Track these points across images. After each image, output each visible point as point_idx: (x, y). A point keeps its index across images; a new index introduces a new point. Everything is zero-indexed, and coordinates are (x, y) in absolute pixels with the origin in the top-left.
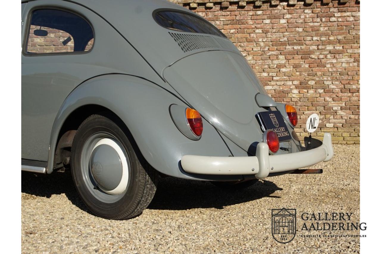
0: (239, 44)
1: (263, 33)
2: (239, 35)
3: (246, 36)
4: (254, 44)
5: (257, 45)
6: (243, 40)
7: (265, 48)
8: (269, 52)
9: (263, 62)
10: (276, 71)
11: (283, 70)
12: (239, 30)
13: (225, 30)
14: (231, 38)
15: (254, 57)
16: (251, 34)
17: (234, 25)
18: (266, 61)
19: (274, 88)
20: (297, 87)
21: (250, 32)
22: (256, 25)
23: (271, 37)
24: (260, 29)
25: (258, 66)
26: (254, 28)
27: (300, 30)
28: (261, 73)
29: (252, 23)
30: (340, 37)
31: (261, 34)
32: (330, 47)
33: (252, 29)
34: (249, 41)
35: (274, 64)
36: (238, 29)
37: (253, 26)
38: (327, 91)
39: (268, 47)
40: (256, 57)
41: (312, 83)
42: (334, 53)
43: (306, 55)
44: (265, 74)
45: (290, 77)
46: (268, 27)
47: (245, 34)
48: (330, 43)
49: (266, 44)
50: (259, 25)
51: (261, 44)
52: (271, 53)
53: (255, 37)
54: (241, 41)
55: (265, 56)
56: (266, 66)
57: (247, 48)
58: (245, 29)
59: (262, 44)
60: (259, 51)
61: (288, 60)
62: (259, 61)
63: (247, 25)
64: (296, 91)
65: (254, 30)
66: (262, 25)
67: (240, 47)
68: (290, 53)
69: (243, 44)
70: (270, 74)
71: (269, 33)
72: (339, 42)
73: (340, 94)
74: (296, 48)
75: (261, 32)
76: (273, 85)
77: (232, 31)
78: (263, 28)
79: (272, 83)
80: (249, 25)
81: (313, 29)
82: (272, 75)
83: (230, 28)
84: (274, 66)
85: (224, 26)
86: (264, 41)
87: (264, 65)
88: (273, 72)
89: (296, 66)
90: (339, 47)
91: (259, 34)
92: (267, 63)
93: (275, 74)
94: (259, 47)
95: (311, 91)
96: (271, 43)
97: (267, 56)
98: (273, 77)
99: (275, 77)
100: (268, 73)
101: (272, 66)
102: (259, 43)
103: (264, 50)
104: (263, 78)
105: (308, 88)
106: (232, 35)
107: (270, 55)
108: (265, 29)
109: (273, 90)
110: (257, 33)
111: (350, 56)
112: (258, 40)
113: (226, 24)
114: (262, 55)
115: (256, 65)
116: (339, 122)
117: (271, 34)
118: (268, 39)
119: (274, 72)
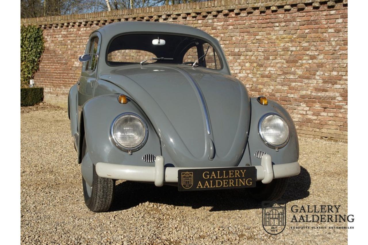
0: (313, 43)
1: (335, 32)
2: (313, 35)
3: (319, 35)
4: (326, 43)
5: (329, 44)
6: (316, 39)
7: (336, 47)
8: (340, 52)
9: (333, 61)
10: (345, 70)
12: (314, 29)
13: (301, 30)
14: (305, 38)
15: (325, 56)
16: (324, 34)
17: (309, 25)
18: (336, 60)
19: (343, 87)
21: (323, 32)
22: (329, 25)
23: (342, 37)
24: (332, 29)
25: (329, 65)
26: (327, 28)
28: (331, 72)
29: (325, 23)
31: (333, 33)
33: (326, 28)
34: (321, 40)
35: (344, 63)
36: (312, 29)
37: (326, 26)
39: (338, 47)
40: (327, 56)
44: (335, 73)
46: (340, 26)
47: (319, 34)
49: (337, 43)
50: (332, 25)
51: (332, 43)
52: (341, 52)
53: (327, 36)
54: (314, 41)
55: (336, 55)
56: (336, 65)
57: (319, 47)
58: (318, 28)
59: (334, 43)
60: (330, 50)
62: (330, 60)
63: (321, 25)
65: (326, 29)
66: (335, 24)
67: (313, 46)
69: (316, 44)
70: (340, 73)
71: (341, 32)
75: (334, 31)
76: (342, 84)
77: (307, 31)
78: (335, 27)
79: (341, 82)
80: (322, 25)
82: (342, 74)
83: (305, 28)
84: (344, 65)
85: (301, 26)
86: (336, 40)
87: (335, 64)
88: (342, 72)
91: (331, 34)
92: (338, 62)
93: (345, 73)
94: (331, 47)
96: (343, 42)
97: (338, 55)
98: (342, 76)
99: (345, 76)
100: (338, 72)
101: (342, 66)
102: (331, 42)
103: (335, 49)
104: (333, 77)
106: (307, 35)
107: (341, 54)
108: (338, 29)
109: (342, 89)
110: (330, 33)
112: (330, 39)
113: (302, 24)
114: (333, 54)
115: (327, 64)
117: (343, 33)
118: (339, 39)
119: (344, 72)
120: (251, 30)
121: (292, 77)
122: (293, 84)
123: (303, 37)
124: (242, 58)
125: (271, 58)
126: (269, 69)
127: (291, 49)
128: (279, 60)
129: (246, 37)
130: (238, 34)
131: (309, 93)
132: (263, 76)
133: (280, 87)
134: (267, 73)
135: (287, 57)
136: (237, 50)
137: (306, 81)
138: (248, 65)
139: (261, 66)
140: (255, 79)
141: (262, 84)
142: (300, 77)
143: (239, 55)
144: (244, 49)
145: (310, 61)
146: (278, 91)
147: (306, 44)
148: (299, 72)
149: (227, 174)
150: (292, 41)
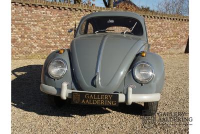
11: (14, 30)
20: (20, 38)
27: (20, 15)
30: (36, 19)
32: (32, 23)
38: (32, 39)
41: (26, 36)
42: (34, 25)
43: (23, 25)
45: (17, 33)
48: (32, 21)
61: (16, 27)
64: (20, 39)
68: (17, 24)
72: (36, 21)
73: (37, 41)
74: (19, 22)
81: (26, 15)
89: (19, 29)
90: (36, 23)
95: (26, 39)
105: (25, 38)
111: (40, 27)
116: (37, 51)
149: (100, 97)
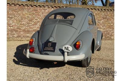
1: (42, 13)
5: (41, 16)
6: (37, 15)
12: (36, 12)
13: (32, 12)
15: (40, 19)
21: (39, 13)
22: (40, 11)
67: (36, 17)
83: (34, 11)
120: (16, 11)
121: (30, 25)
122: (31, 27)
123: (33, 14)
124: (13, 19)
125: (24, 19)
126: (23, 22)
127: (30, 17)
128: (26, 20)
129: (14, 13)
130: (11, 11)
131: (36, 29)
132: (21, 24)
133: (27, 27)
134: (22, 23)
135: (29, 19)
136: (11, 16)
137: (35, 26)
138: (15, 21)
139: (20, 21)
140: (18, 25)
141: (21, 27)
142: (33, 25)
143: (12, 18)
144: (14, 16)
145: (36, 21)
146: (26, 29)
147: (34, 16)
148: (33, 23)
150: (30, 15)
